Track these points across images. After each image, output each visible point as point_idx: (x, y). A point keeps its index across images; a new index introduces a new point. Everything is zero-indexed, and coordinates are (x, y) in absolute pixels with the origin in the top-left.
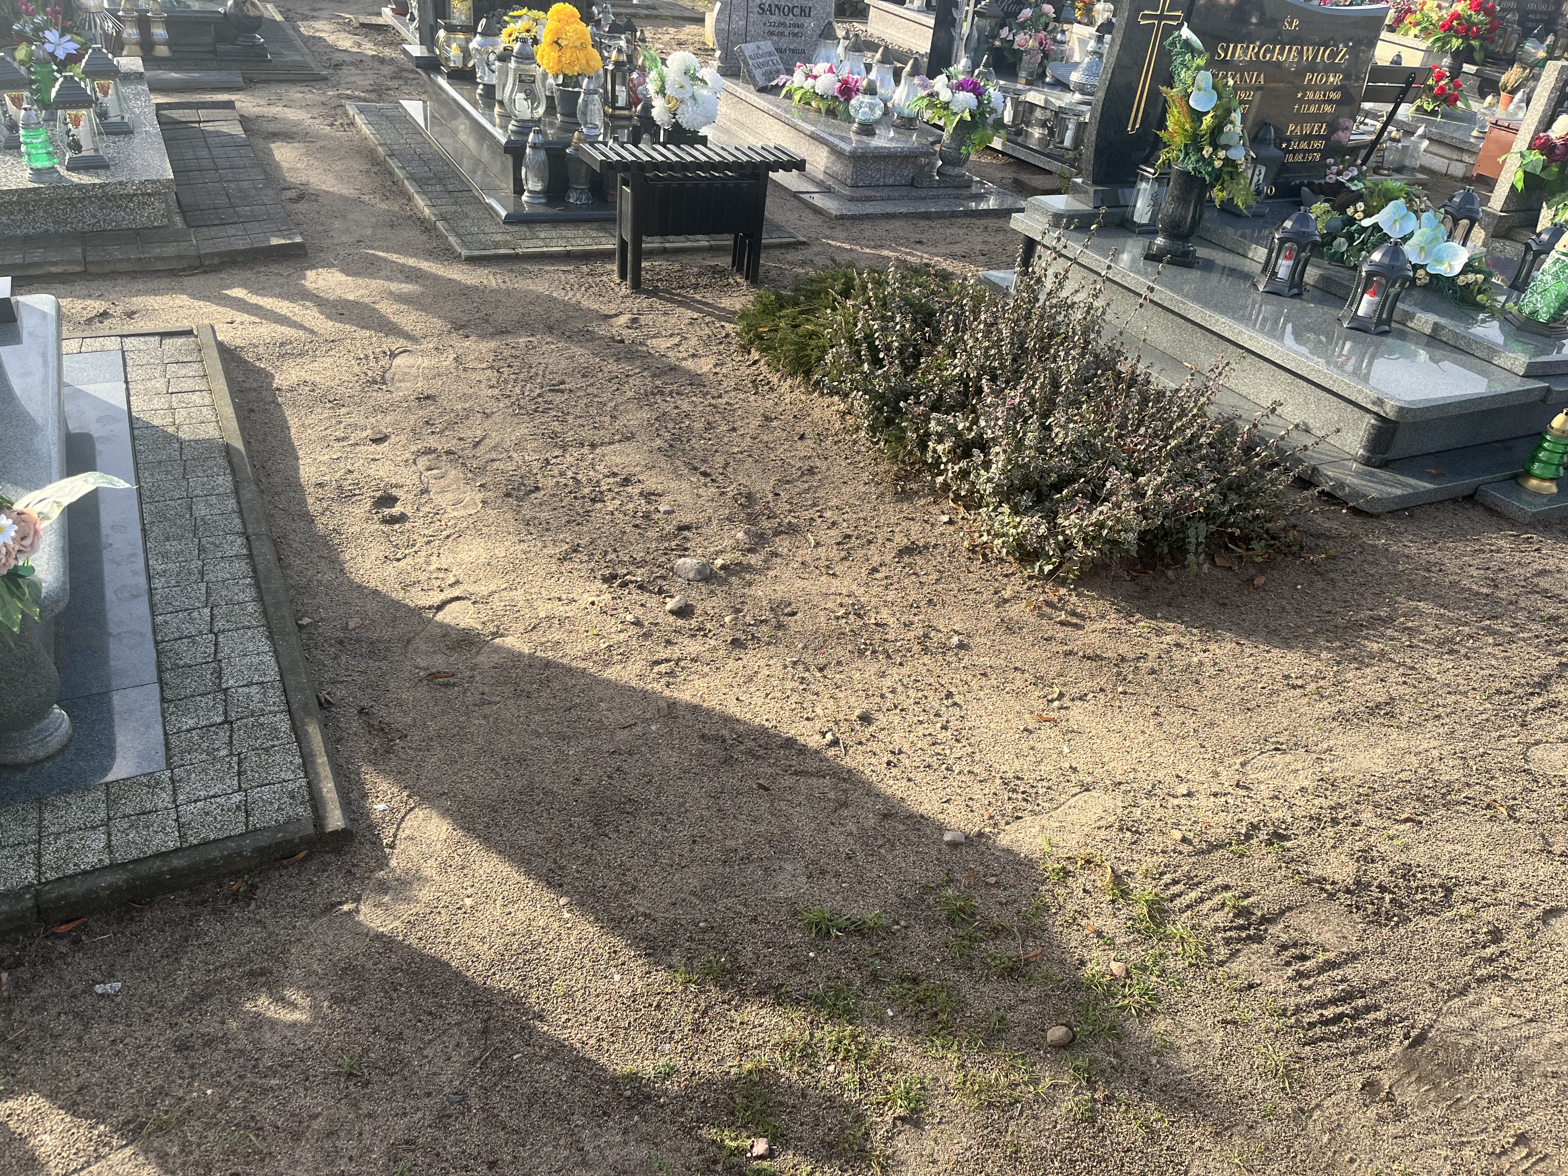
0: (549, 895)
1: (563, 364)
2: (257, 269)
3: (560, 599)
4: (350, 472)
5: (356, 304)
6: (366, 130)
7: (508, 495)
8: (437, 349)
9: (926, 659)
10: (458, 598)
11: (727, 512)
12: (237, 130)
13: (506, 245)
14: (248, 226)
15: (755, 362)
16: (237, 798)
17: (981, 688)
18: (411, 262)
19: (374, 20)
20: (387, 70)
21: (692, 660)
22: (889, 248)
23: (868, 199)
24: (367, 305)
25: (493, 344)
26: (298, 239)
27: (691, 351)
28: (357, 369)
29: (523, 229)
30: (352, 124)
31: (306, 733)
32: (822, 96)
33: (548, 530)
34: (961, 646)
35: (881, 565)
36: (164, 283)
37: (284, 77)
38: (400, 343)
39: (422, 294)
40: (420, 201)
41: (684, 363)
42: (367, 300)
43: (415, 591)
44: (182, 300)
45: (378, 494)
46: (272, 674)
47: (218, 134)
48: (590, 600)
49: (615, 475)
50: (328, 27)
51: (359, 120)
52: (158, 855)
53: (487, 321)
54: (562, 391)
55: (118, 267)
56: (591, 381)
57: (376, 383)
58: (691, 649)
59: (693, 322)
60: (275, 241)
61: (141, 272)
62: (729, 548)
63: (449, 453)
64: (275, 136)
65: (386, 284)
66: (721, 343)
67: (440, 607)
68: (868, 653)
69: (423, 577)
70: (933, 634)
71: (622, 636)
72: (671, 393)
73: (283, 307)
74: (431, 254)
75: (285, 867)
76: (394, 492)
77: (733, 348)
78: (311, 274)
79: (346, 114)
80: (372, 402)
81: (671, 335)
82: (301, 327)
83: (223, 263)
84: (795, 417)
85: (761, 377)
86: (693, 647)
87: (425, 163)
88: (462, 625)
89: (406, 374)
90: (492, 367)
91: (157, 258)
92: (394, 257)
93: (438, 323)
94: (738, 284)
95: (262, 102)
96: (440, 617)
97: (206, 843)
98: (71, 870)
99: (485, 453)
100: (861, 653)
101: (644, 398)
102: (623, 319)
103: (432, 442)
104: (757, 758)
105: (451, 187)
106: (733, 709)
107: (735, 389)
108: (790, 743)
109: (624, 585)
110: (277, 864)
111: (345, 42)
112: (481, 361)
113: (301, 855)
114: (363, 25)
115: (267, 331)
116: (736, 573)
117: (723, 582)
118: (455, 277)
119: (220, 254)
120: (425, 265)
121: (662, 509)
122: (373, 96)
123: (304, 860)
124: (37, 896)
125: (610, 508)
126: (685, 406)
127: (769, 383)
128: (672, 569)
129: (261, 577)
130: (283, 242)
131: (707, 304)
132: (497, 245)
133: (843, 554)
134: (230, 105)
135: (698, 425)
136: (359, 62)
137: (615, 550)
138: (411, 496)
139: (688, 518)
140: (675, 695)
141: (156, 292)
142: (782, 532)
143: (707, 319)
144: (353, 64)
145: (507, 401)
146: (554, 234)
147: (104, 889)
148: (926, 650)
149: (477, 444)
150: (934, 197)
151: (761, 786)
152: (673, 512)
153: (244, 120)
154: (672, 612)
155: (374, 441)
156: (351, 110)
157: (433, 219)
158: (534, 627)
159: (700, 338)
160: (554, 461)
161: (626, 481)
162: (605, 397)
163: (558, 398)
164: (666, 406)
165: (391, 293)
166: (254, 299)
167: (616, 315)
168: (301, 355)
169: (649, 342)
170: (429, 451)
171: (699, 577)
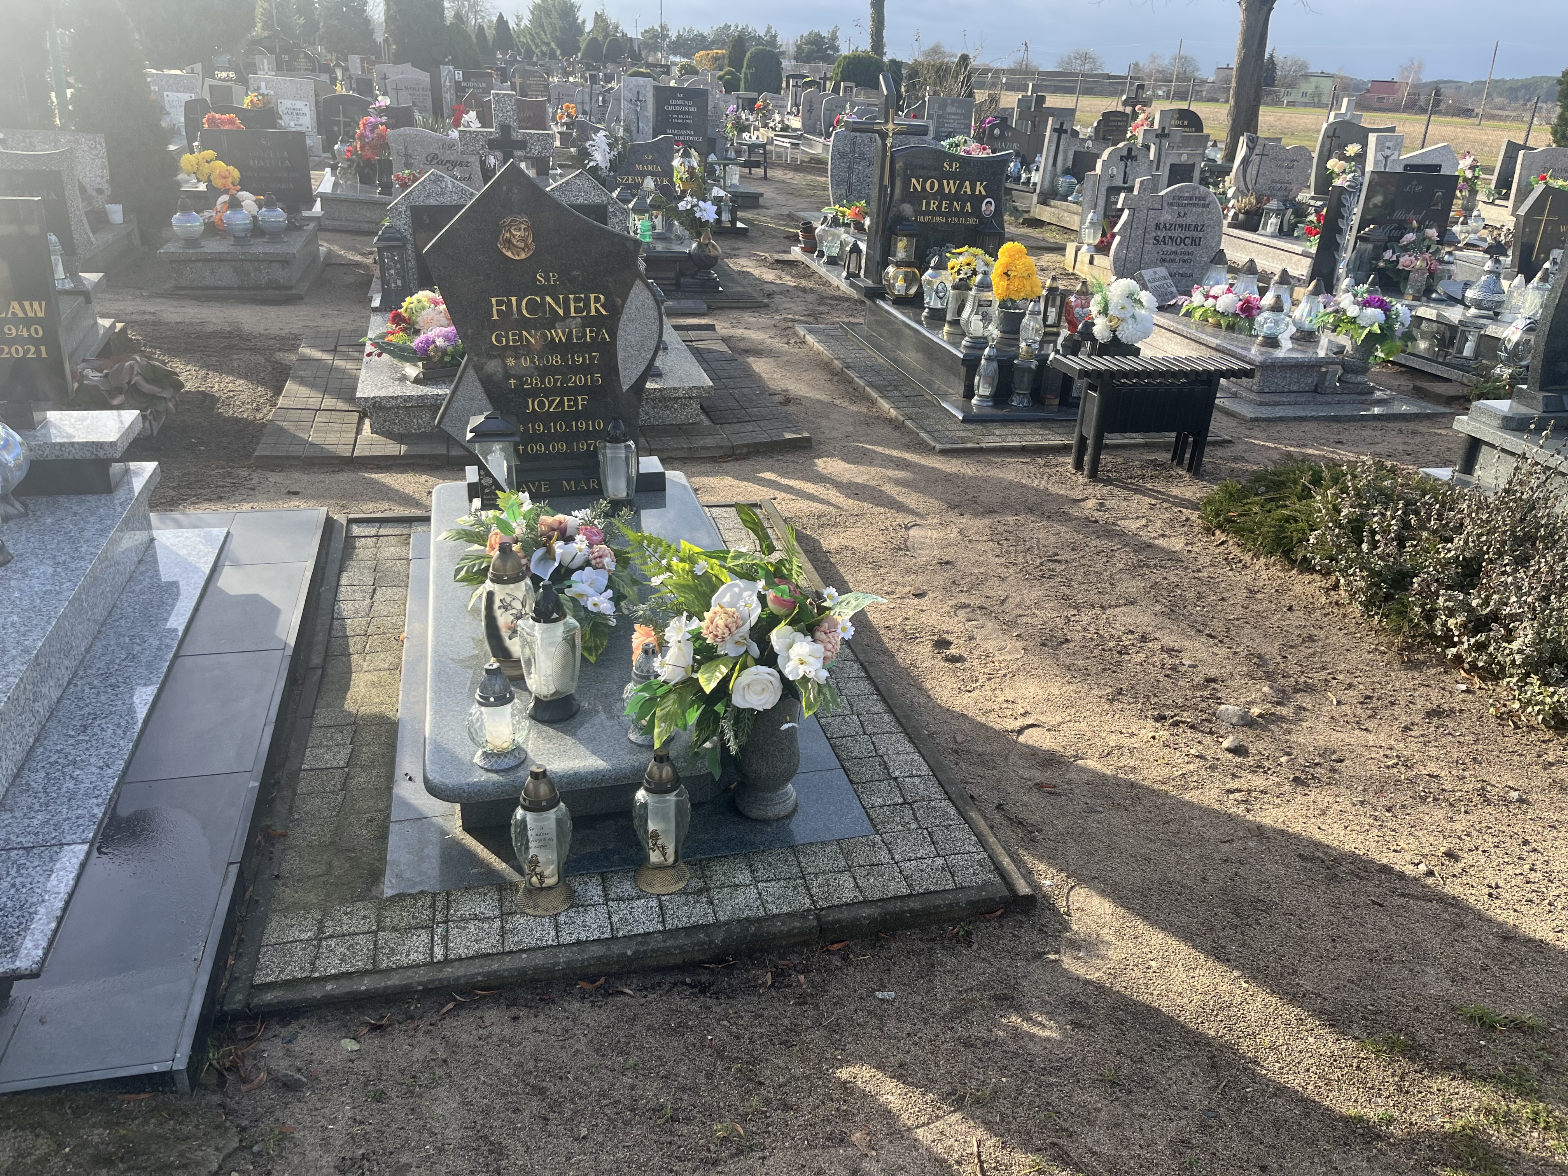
0: (1221, 968)
1: (1053, 539)
2: (776, 457)
3: (1121, 733)
4: (907, 619)
5: (864, 486)
6: (818, 347)
7: (1043, 645)
8: (941, 524)
9: (1490, 809)
10: (1033, 726)
11: (1245, 669)
12: (723, 348)
13: (969, 439)
14: (761, 423)
15: (1223, 543)
16: (939, 861)
17: (1555, 839)
18: (895, 453)
19: (786, 257)
20: (810, 298)
21: (1261, 792)
22: (1312, 447)
23: (1277, 404)
24: (874, 488)
25: (986, 521)
26: (806, 435)
27: (1160, 532)
28: (882, 538)
29: (979, 428)
30: (804, 342)
31: (972, 818)
32: (1223, 314)
33: (1089, 675)
34: (1521, 801)
35: (1412, 724)
36: (708, 467)
37: (735, 305)
38: (909, 519)
39: (915, 479)
40: (885, 405)
41: (1156, 542)
42: (873, 483)
43: (993, 716)
44: (729, 481)
45: (936, 638)
46: (925, 770)
47: (710, 351)
48: (1151, 734)
49: (1132, 632)
50: (749, 263)
51: (810, 339)
52: (896, 898)
53: (975, 502)
54: (1059, 562)
55: (674, 455)
56: (1081, 554)
57: (901, 549)
58: (1258, 783)
59: (1152, 507)
60: (788, 436)
61: (689, 458)
62: (1258, 700)
63: (981, 608)
64: (747, 352)
65: (884, 470)
66: (1183, 525)
67: (1020, 732)
68: (1430, 800)
69: (996, 707)
70: (1489, 788)
71: (1191, 767)
72: (1155, 566)
73: (810, 488)
74: (907, 447)
75: (989, 921)
76: (948, 637)
77: (1196, 530)
78: (819, 462)
79: (796, 334)
80: (903, 565)
81: (1137, 518)
82: (829, 504)
83: (749, 453)
84: (1277, 591)
85: (1231, 556)
86: (1258, 781)
87: (879, 373)
88: (1045, 747)
89: (922, 543)
90: (992, 540)
91: (703, 448)
92: (879, 449)
93: (936, 503)
94: (1181, 476)
95: (726, 325)
96: (1022, 739)
97: (928, 893)
98: (836, 902)
99: (1013, 609)
100: (1424, 799)
101: (1134, 570)
102: (1091, 503)
103: (963, 598)
104: (1362, 879)
105: (906, 393)
106: (1318, 836)
107: (1212, 566)
108: (1386, 869)
109: (1176, 724)
110: (981, 917)
111: (769, 275)
112: (982, 535)
113: (999, 913)
114: (777, 261)
115: (802, 506)
116: (1273, 722)
117: (1265, 729)
118: (936, 466)
119: (748, 446)
120: (908, 456)
121: (1187, 662)
122: (811, 319)
123: (1001, 917)
124: (818, 918)
125: (1138, 660)
126: (1172, 578)
127: (1240, 561)
128: (1214, 714)
129: (885, 695)
130: (794, 436)
131: (1159, 492)
132: (963, 440)
133: (1369, 712)
134: (711, 328)
135: (1190, 594)
136: (786, 292)
137: (1155, 695)
138: (962, 641)
139: (1213, 672)
140: (1258, 819)
141: (707, 474)
142: (1300, 690)
143: (1165, 505)
144: (781, 293)
145: (1015, 567)
146: (1006, 431)
147: (865, 918)
148: (1488, 802)
149: (1003, 602)
150: (1339, 402)
151: (1374, 903)
152: (1197, 666)
153: (725, 340)
154: (1229, 750)
155: (916, 595)
156: (801, 330)
157: (902, 418)
158: (1108, 754)
159: (1163, 521)
160: (1073, 619)
161: (1144, 638)
162: (1099, 567)
163: (1059, 567)
164: (1157, 576)
165: (890, 478)
166: (784, 481)
167: (1083, 500)
168: (835, 525)
169: (1119, 523)
170: (965, 606)
171: (1242, 723)
